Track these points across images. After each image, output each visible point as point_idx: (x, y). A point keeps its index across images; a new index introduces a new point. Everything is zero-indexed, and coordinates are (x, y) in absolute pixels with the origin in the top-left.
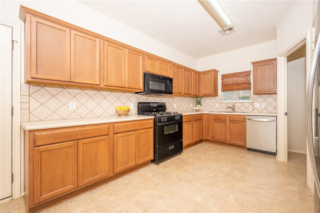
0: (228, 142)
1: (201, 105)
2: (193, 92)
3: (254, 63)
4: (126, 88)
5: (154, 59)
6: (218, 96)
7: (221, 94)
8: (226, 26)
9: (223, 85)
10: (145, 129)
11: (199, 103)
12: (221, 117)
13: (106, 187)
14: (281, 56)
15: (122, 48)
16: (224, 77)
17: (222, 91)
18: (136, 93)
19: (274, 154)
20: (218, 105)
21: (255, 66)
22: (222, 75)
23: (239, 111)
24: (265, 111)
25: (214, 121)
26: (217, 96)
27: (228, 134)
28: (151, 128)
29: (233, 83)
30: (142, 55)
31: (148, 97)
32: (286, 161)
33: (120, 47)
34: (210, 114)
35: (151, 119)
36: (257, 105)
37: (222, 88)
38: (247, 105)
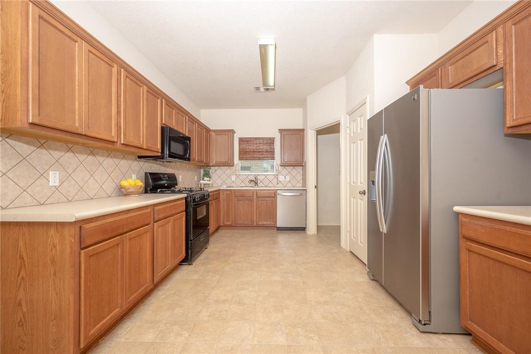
0: (255, 224)
1: (210, 178)
2: (198, 158)
3: (281, 131)
4: (145, 149)
5: (171, 106)
6: (235, 165)
7: (238, 163)
8: (267, 86)
9: (240, 153)
10: (178, 213)
11: (207, 174)
12: (246, 193)
13: (147, 306)
14: (312, 130)
15: (140, 84)
16: (241, 140)
17: (240, 160)
18: (140, 157)
19: (303, 229)
20: (233, 178)
21: (283, 133)
22: (239, 138)
23: (262, 185)
24: (289, 185)
25: (236, 200)
26: (233, 166)
27: (255, 214)
28: (183, 212)
29: (255, 150)
30: (160, 98)
31: (152, 164)
32: (316, 233)
33: (138, 82)
34: (230, 190)
35: (182, 199)
36: (281, 178)
37: (239, 155)
38: (271, 178)
